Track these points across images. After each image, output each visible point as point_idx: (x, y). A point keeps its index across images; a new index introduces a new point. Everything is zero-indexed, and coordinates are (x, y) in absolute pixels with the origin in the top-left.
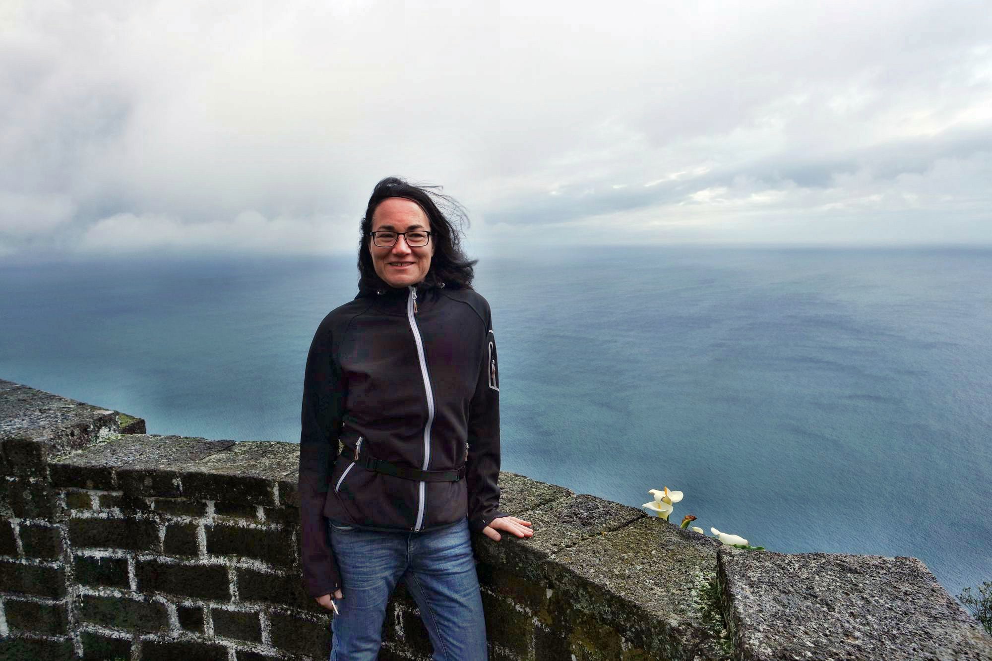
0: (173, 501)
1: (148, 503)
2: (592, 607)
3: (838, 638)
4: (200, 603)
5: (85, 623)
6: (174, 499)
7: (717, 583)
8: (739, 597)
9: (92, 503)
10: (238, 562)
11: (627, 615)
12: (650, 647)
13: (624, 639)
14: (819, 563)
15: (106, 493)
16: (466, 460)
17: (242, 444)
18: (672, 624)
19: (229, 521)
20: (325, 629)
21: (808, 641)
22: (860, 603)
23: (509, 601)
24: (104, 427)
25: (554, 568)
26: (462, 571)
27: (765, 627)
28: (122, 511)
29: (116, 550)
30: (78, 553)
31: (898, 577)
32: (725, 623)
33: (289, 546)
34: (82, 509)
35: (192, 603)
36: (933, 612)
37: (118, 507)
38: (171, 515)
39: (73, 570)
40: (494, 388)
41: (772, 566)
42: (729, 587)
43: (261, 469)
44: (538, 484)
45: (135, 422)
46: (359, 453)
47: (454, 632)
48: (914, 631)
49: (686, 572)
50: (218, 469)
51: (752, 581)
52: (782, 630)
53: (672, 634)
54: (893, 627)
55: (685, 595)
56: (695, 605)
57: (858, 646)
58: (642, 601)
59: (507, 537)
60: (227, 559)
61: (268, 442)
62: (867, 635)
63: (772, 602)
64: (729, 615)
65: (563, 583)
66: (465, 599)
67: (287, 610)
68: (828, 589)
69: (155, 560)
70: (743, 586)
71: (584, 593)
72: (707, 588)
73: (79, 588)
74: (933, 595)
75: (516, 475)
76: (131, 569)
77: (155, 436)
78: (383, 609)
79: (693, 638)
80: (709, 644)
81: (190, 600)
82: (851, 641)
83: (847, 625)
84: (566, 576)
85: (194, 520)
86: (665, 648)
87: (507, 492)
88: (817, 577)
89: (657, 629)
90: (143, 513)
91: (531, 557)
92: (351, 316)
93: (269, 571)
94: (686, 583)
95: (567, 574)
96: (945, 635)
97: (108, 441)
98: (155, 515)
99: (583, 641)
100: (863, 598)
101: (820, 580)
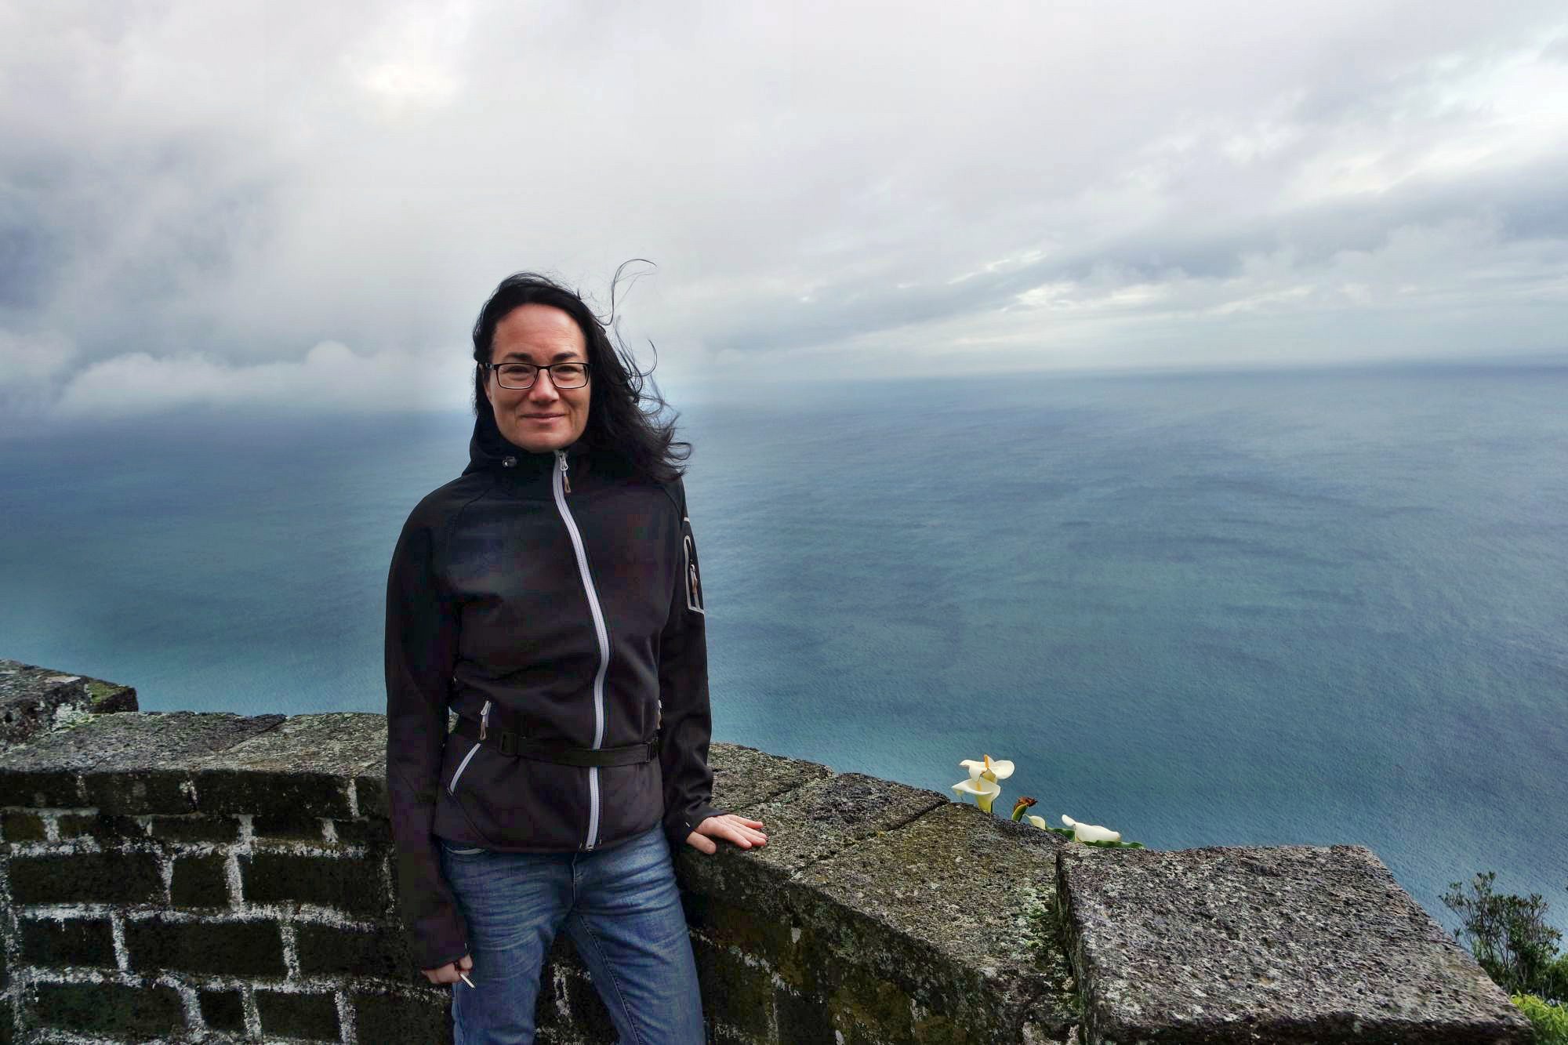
0: (183, 819)
1: (141, 825)
2: (862, 953)
3: (1243, 980)
4: (237, 983)
5: (44, 1029)
6: (185, 815)
7: (1057, 902)
8: (1089, 924)
9: (46, 830)
10: (296, 912)
11: (918, 962)
12: (954, 1013)
13: (914, 1002)
14: (1214, 863)
15: (69, 812)
16: (659, 727)
17: (297, 720)
18: (986, 973)
19: (277, 846)
20: (443, 1012)
21: (1197, 988)
22: (1278, 922)
23: (735, 950)
24: (63, 704)
25: (800, 894)
26: (662, 905)
27: (1129, 970)
28: (97, 840)
29: (91, 905)
30: (26, 914)
31: (1336, 878)
32: (1071, 967)
33: (379, 881)
34: (29, 842)
35: (223, 985)
36: (1389, 930)
37: (91, 835)
38: (181, 841)
39: (18, 943)
40: (696, 609)
41: (1141, 871)
42: (1074, 909)
43: (327, 759)
44: (776, 760)
45: (119, 692)
46: (486, 728)
47: (651, 1005)
48: (1360, 962)
49: (1009, 888)
50: (256, 762)
51: (1110, 897)
52: (1156, 973)
53: (988, 989)
54: (1327, 958)
55: (1008, 926)
56: (1023, 942)
57: (1275, 991)
58: (940, 939)
59: (726, 848)
60: (277, 908)
61: (339, 714)
62: (1288, 973)
63: (1142, 930)
64: (1075, 954)
65: (815, 917)
66: (667, 950)
67: (379, 985)
68: (1229, 903)
69: (157, 917)
70: (1097, 906)
71: (849, 931)
72: (1042, 912)
73: (30, 972)
74: (1388, 904)
75: (741, 748)
76: (118, 935)
77: (152, 713)
78: (536, 976)
79: (1021, 993)
80: (1046, 1002)
81: (219, 980)
82: (1263, 984)
83: (1257, 959)
84: (819, 906)
85: (219, 849)
86: (978, 1013)
87: (725, 775)
88: (1211, 886)
89: (963, 982)
90: (134, 842)
91: (764, 878)
92: (460, 503)
93: (348, 923)
94: (1010, 906)
95: (820, 903)
96: (1407, 964)
97: (72, 726)
98: (154, 844)
99: (850, 1007)
100: (1282, 914)
101: (1216, 890)
